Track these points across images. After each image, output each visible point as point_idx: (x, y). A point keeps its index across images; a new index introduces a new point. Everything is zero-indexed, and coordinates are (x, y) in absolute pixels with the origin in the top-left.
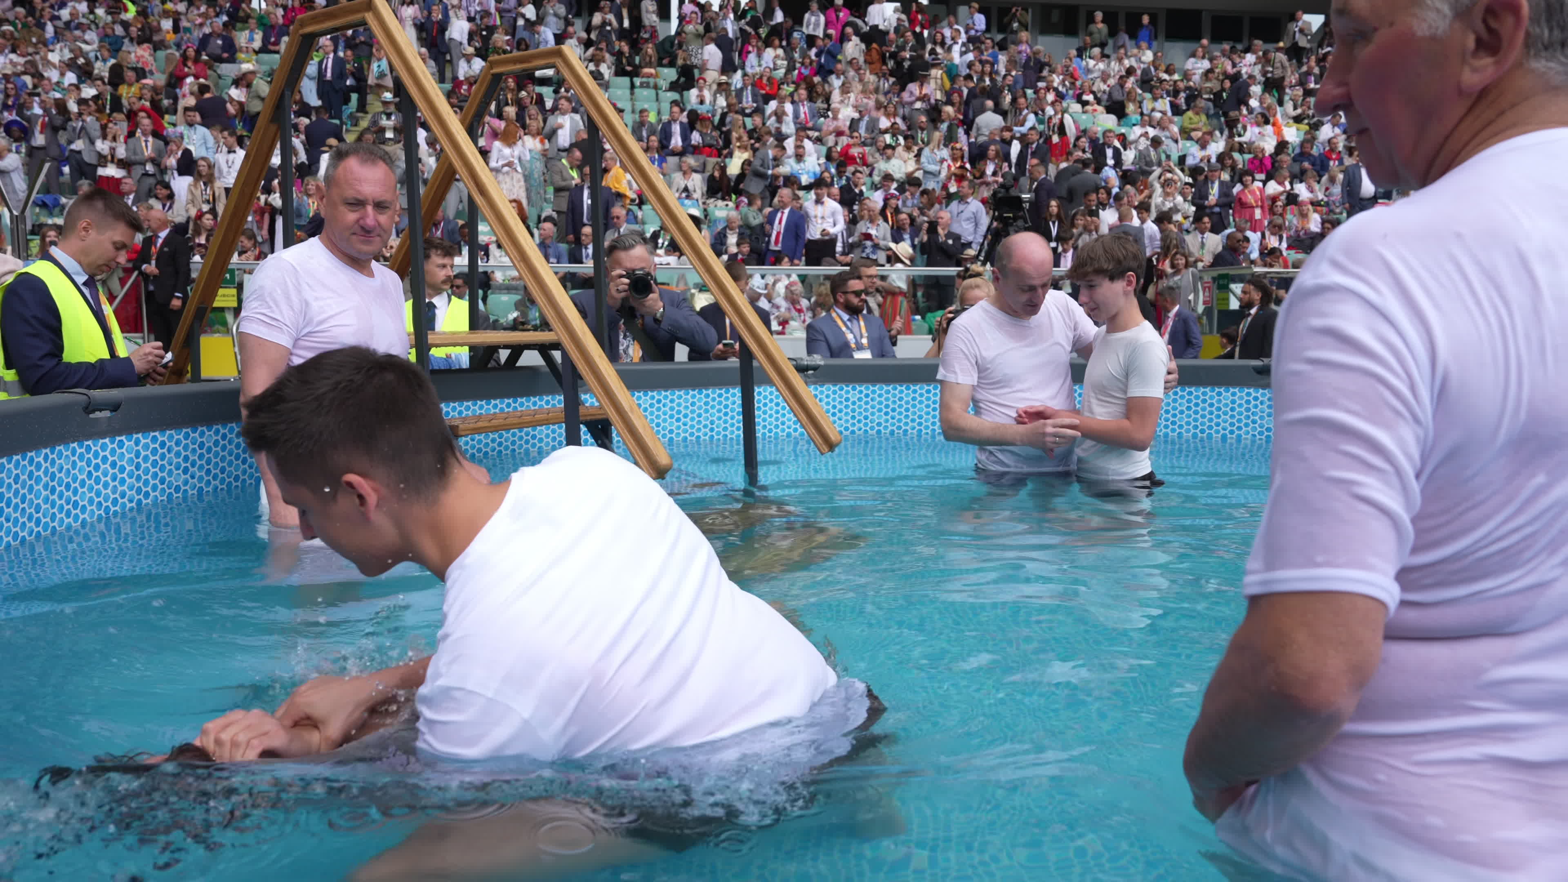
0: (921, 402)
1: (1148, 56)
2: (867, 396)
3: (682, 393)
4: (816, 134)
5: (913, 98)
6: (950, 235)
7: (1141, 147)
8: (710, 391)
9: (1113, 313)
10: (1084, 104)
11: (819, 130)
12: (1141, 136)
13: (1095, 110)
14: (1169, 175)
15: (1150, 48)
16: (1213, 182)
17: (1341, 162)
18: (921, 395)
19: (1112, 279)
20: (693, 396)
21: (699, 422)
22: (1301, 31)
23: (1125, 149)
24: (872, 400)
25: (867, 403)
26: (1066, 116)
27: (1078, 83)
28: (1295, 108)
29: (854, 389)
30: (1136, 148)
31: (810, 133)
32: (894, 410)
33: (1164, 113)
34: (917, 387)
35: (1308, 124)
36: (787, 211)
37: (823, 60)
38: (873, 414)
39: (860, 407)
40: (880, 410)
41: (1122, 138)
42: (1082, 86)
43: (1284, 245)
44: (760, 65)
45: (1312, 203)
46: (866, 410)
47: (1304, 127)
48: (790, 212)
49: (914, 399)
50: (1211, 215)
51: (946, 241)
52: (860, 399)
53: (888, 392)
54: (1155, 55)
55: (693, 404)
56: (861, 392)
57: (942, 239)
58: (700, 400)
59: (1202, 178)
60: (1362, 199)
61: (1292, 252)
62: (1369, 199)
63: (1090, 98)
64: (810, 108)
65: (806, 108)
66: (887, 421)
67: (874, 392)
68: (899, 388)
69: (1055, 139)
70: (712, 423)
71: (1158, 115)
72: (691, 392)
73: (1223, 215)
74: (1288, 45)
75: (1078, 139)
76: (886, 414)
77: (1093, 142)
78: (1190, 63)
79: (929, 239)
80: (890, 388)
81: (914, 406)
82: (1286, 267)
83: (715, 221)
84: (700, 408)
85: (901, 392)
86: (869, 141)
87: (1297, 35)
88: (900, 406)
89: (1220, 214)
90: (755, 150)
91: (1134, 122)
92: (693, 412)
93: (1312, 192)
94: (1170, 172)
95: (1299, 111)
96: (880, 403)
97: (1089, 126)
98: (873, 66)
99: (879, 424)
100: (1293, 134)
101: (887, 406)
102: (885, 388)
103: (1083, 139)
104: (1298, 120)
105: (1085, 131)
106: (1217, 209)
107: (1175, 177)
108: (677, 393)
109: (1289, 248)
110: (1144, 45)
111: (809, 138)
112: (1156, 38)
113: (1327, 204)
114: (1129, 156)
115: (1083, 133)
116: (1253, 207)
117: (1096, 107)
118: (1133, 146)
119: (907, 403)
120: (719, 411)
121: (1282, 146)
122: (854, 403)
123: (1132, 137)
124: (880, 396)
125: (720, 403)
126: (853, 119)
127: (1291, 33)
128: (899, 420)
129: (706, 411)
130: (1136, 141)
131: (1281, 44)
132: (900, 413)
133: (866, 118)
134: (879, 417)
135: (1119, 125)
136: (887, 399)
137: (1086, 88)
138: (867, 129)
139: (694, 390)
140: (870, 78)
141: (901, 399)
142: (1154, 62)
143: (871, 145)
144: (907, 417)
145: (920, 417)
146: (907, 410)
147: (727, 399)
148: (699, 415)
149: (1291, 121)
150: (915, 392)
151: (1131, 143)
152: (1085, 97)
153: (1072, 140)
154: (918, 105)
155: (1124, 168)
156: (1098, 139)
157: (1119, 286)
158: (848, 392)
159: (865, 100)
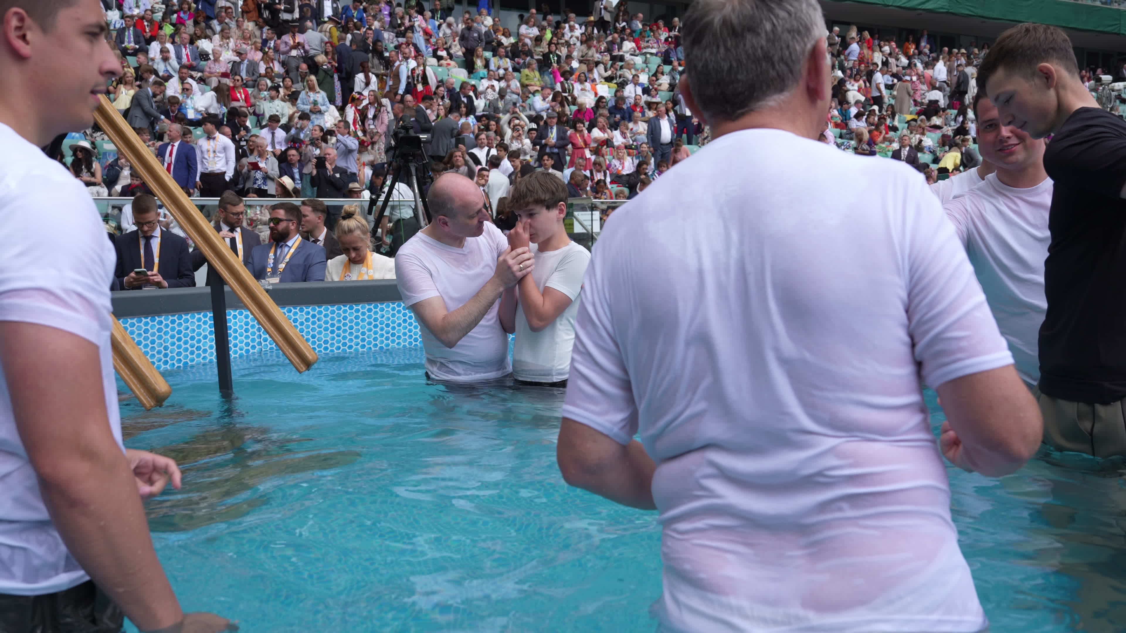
0: (363, 320)
1: (489, 21)
2: (314, 316)
3: (134, 321)
4: (199, 74)
5: (288, 48)
6: (336, 169)
7: (490, 97)
8: (163, 318)
9: (547, 237)
10: (440, 58)
11: (202, 71)
12: (488, 88)
13: (449, 64)
14: (517, 122)
15: (489, 14)
16: (552, 128)
17: (643, 115)
18: (363, 314)
19: (548, 208)
20: (146, 324)
21: (153, 348)
22: (605, 8)
23: (477, 99)
24: (319, 320)
25: (314, 323)
26: (427, 68)
27: (433, 40)
28: (606, 71)
29: (301, 310)
30: (485, 98)
31: (194, 74)
32: (339, 328)
33: (506, 69)
34: (359, 307)
35: (616, 83)
36: (177, 144)
37: (200, 7)
38: (320, 333)
39: (308, 327)
40: (326, 329)
41: (474, 88)
42: (436, 43)
43: (608, 180)
44: (138, 6)
45: (626, 147)
46: (313, 330)
47: (614, 86)
48: (179, 145)
49: (357, 318)
50: (551, 155)
51: (334, 175)
52: (307, 320)
53: (333, 312)
54: (494, 20)
55: (146, 331)
56: (308, 313)
57: (330, 172)
58: (152, 327)
59: (542, 123)
60: (662, 144)
61: (615, 186)
62: (667, 144)
63: (444, 53)
64: (191, 50)
65: (188, 50)
66: (333, 339)
67: (320, 313)
68: (343, 308)
69: (420, 87)
70: (166, 348)
71: (501, 72)
72: (144, 320)
73: (561, 154)
74: (597, 19)
75: (438, 87)
76: (332, 332)
77: (451, 91)
78: (524, 29)
79: (317, 172)
80: (335, 308)
81: (357, 324)
82: (612, 198)
83: (105, 154)
84: (153, 335)
85: (345, 311)
86: (251, 83)
87: (603, 11)
88: (345, 325)
89: (558, 154)
90: (139, 86)
91: (482, 75)
92: (146, 339)
93: (625, 138)
94: (517, 118)
95: (609, 73)
96: (326, 322)
97: (445, 78)
98: (250, 15)
99: (326, 342)
100: (605, 90)
101: (333, 325)
102: (330, 308)
103: (442, 89)
104: (609, 79)
105: (441, 81)
106: (556, 150)
107: (522, 123)
108: (130, 321)
109: (612, 182)
110: (484, 11)
111: (192, 77)
112: (493, 6)
113: (636, 148)
114: (480, 104)
115: (441, 83)
116: (582, 148)
117: (449, 61)
118: (482, 96)
119: (351, 321)
120: (173, 337)
121: (600, 100)
122: (302, 324)
123: (481, 88)
124: (326, 316)
125: (173, 329)
126: (235, 62)
127: (599, 10)
128: (344, 338)
129: (160, 338)
130: (484, 92)
131: (592, 18)
132: (345, 331)
133: (246, 62)
134: (326, 335)
135: (469, 77)
136: (332, 319)
137: (440, 45)
138: (247, 72)
139: (146, 318)
140: (250, 26)
141: (345, 318)
142: (493, 25)
143: (253, 87)
144: (351, 334)
145: (363, 334)
146: (351, 328)
147: (180, 325)
148: (153, 342)
149: (603, 80)
150: (357, 311)
151: (481, 93)
152: (440, 53)
153: (434, 89)
154: (294, 53)
155: (477, 114)
156: (454, 89)
157: (554, 213)
158: (295, 314)
159: (244, 46)
